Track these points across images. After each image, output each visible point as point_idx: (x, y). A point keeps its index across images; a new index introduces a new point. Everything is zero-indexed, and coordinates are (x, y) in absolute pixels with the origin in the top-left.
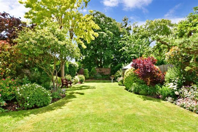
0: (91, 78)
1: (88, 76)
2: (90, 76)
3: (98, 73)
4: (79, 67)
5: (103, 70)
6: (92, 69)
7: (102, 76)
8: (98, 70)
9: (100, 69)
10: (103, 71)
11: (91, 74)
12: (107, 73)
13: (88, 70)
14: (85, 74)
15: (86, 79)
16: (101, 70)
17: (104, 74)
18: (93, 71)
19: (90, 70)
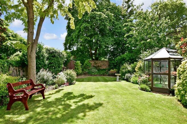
0: (84, 73)
1: (80, 71)
2: (83, 70)
3: (93, 67)
4: (67, 58)
5: (99, 63)
6: (85, 61)
7: (98, 70)
8: (93, 63)
9: (95, 62)
10: (100, 65)
11: (85, 68)
12: (104, 67)
13: (80, 62)
14: (76, 68)
15: (78, 75)
16: (96, 64)
17: (101, 68)
18: (86, 64)
19: (82, 63)
